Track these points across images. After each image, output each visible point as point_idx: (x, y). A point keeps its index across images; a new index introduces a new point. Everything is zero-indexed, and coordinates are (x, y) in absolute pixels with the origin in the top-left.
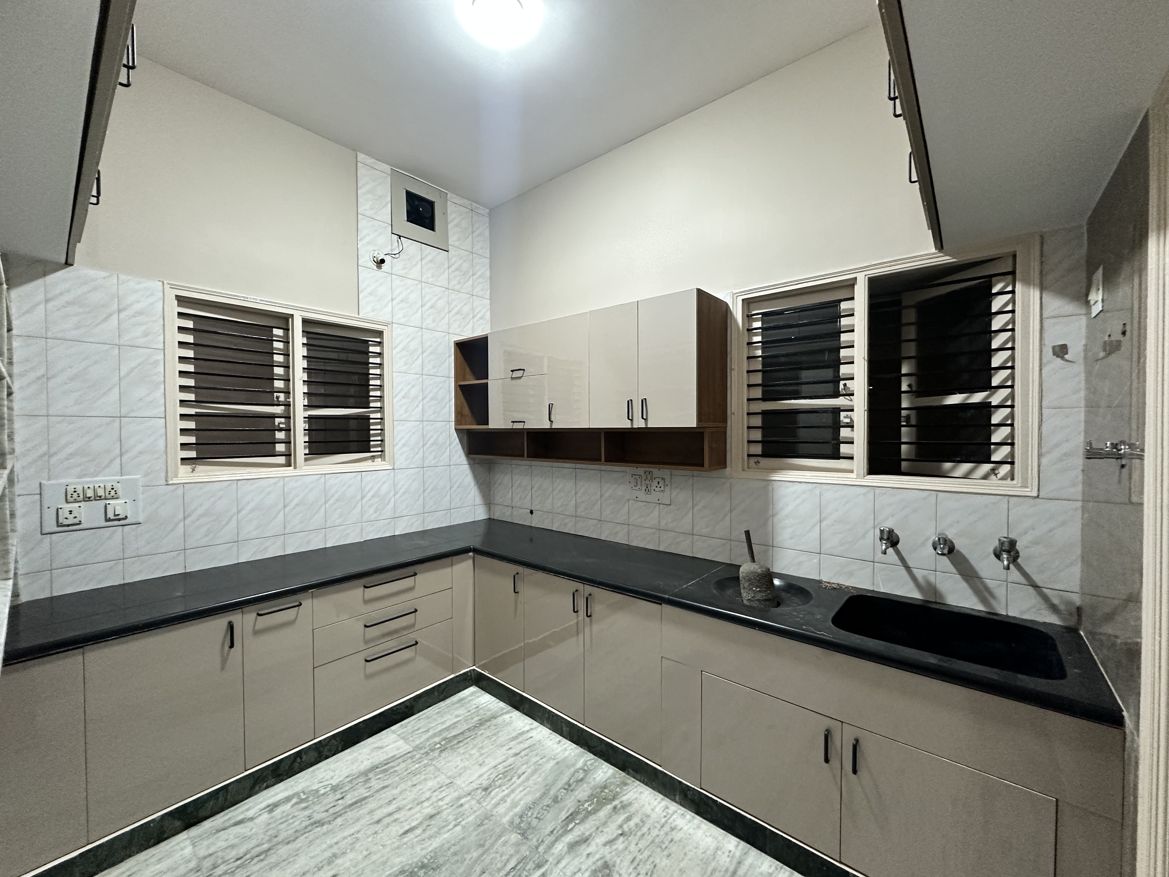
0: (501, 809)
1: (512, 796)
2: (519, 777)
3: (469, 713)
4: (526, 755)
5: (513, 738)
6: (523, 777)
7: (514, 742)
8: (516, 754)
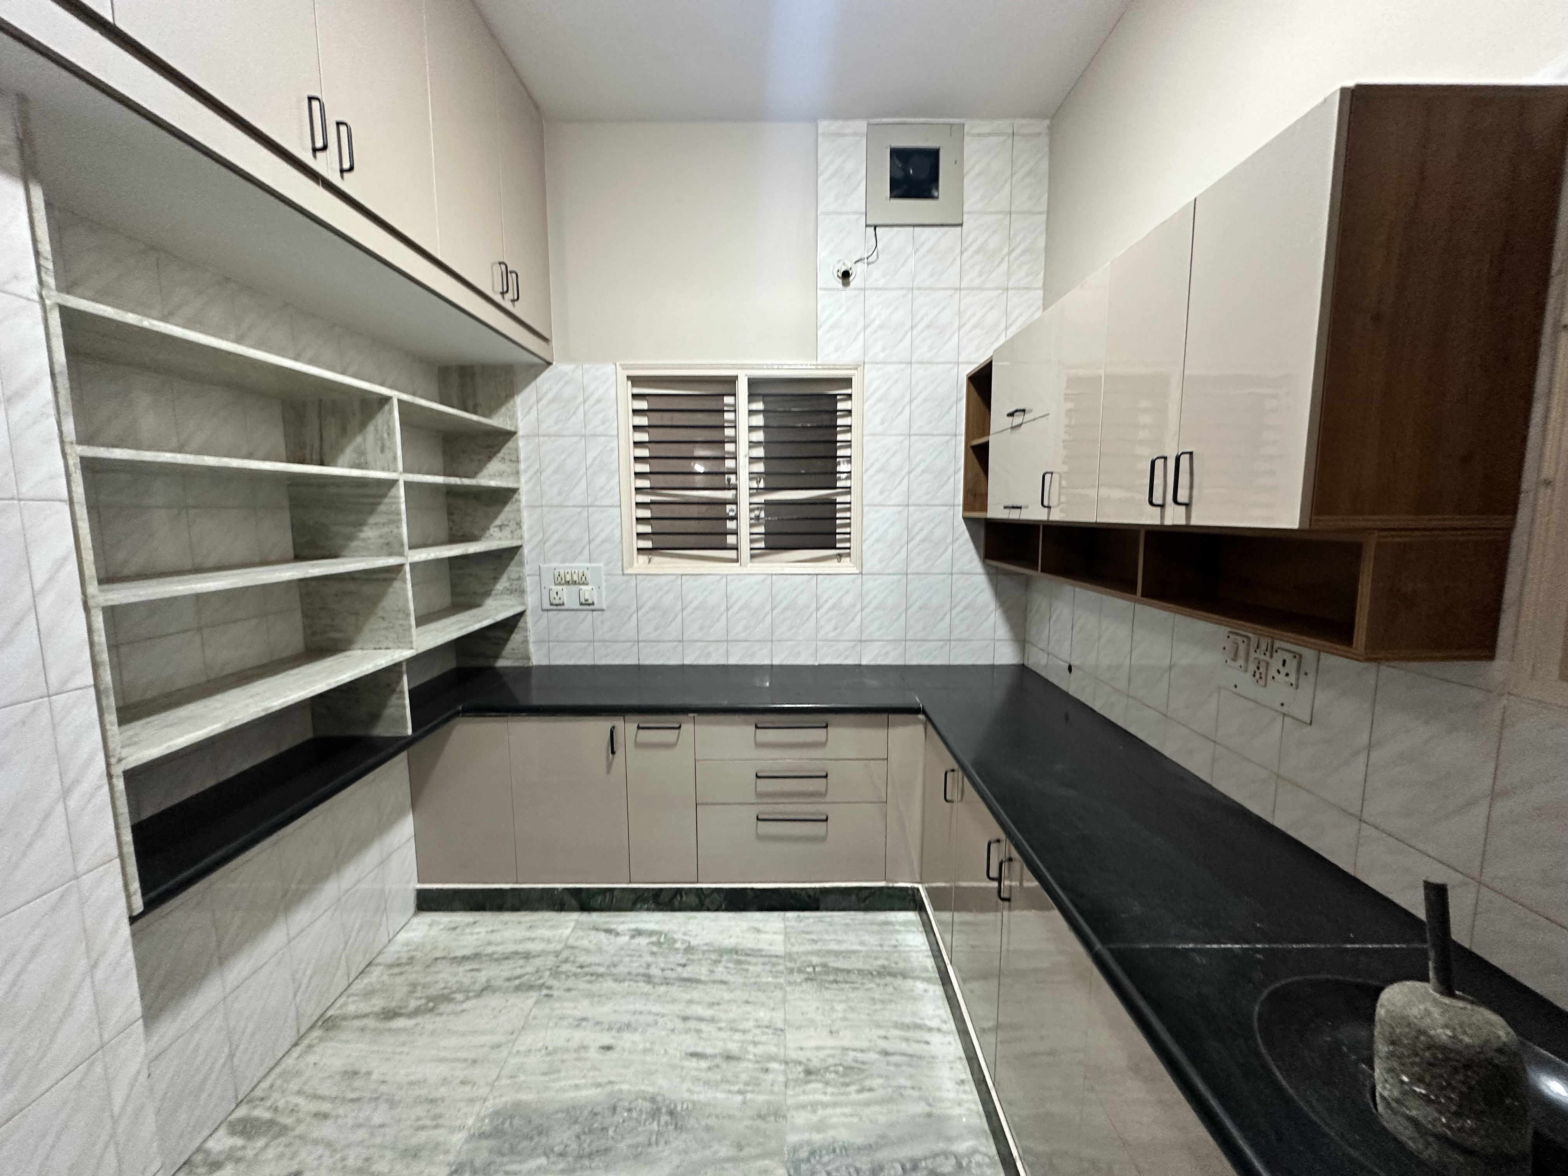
0: (801, 1118)
1: (829, 1111)
2: (861, 1090)
3: (879, 948)
4: (897, 1065)
5: (902, 1024)
6: (865, 1096)
7: (897, 1033)
8: (886, 1053)
